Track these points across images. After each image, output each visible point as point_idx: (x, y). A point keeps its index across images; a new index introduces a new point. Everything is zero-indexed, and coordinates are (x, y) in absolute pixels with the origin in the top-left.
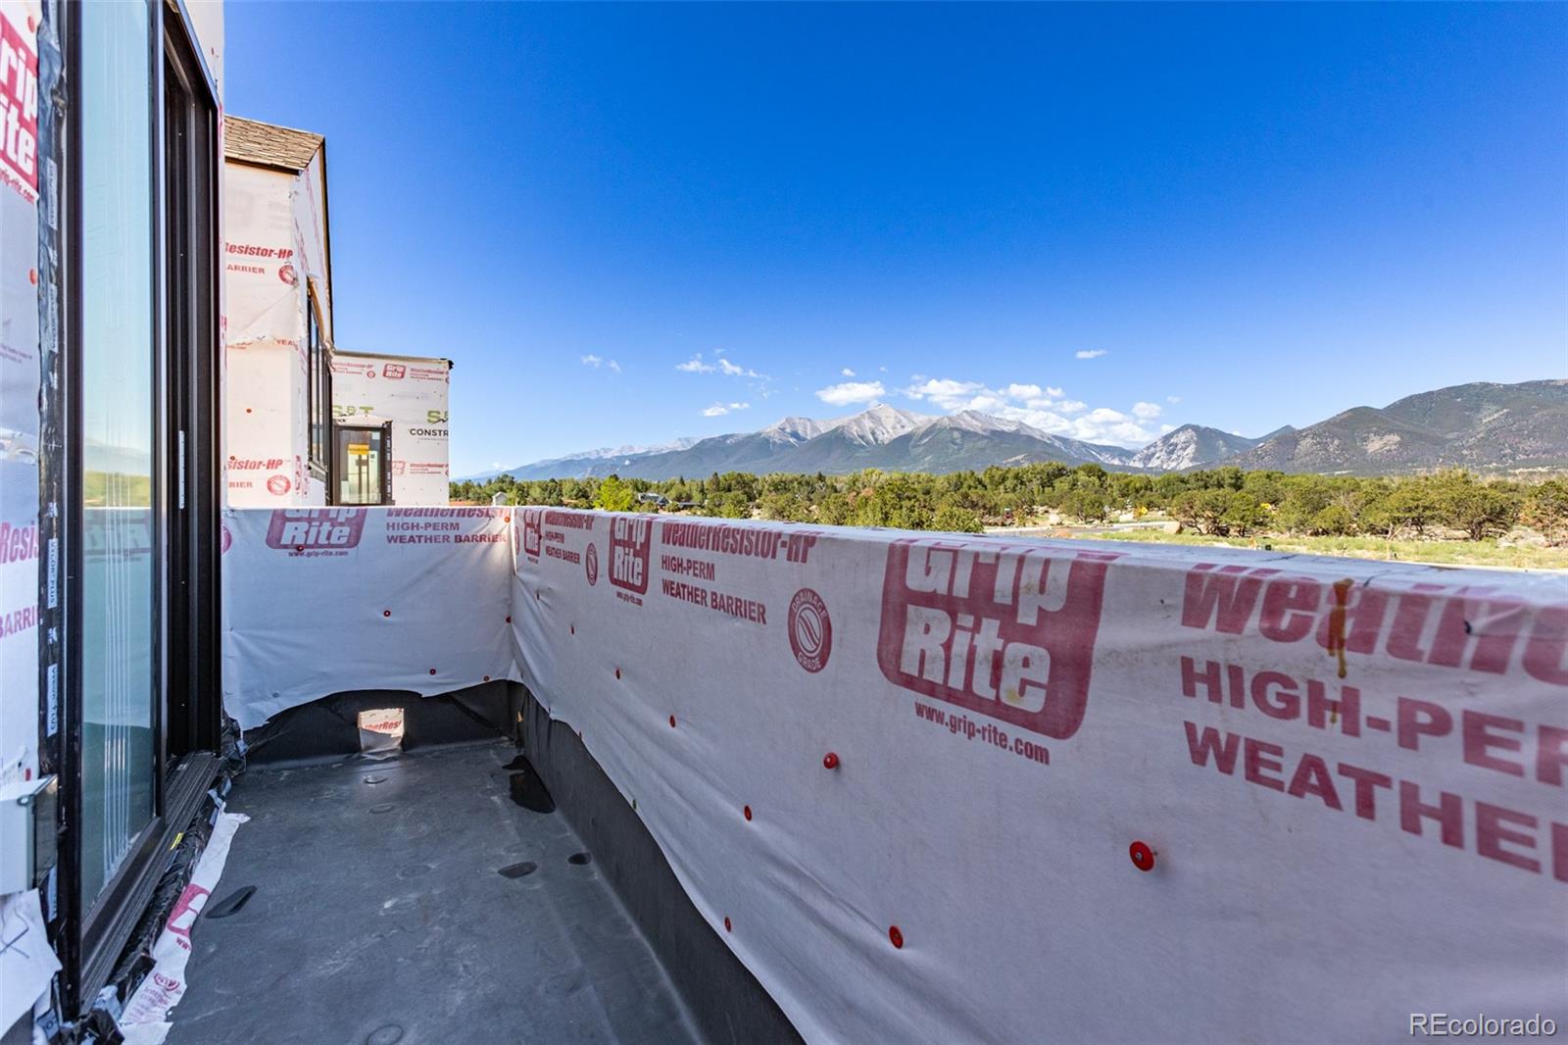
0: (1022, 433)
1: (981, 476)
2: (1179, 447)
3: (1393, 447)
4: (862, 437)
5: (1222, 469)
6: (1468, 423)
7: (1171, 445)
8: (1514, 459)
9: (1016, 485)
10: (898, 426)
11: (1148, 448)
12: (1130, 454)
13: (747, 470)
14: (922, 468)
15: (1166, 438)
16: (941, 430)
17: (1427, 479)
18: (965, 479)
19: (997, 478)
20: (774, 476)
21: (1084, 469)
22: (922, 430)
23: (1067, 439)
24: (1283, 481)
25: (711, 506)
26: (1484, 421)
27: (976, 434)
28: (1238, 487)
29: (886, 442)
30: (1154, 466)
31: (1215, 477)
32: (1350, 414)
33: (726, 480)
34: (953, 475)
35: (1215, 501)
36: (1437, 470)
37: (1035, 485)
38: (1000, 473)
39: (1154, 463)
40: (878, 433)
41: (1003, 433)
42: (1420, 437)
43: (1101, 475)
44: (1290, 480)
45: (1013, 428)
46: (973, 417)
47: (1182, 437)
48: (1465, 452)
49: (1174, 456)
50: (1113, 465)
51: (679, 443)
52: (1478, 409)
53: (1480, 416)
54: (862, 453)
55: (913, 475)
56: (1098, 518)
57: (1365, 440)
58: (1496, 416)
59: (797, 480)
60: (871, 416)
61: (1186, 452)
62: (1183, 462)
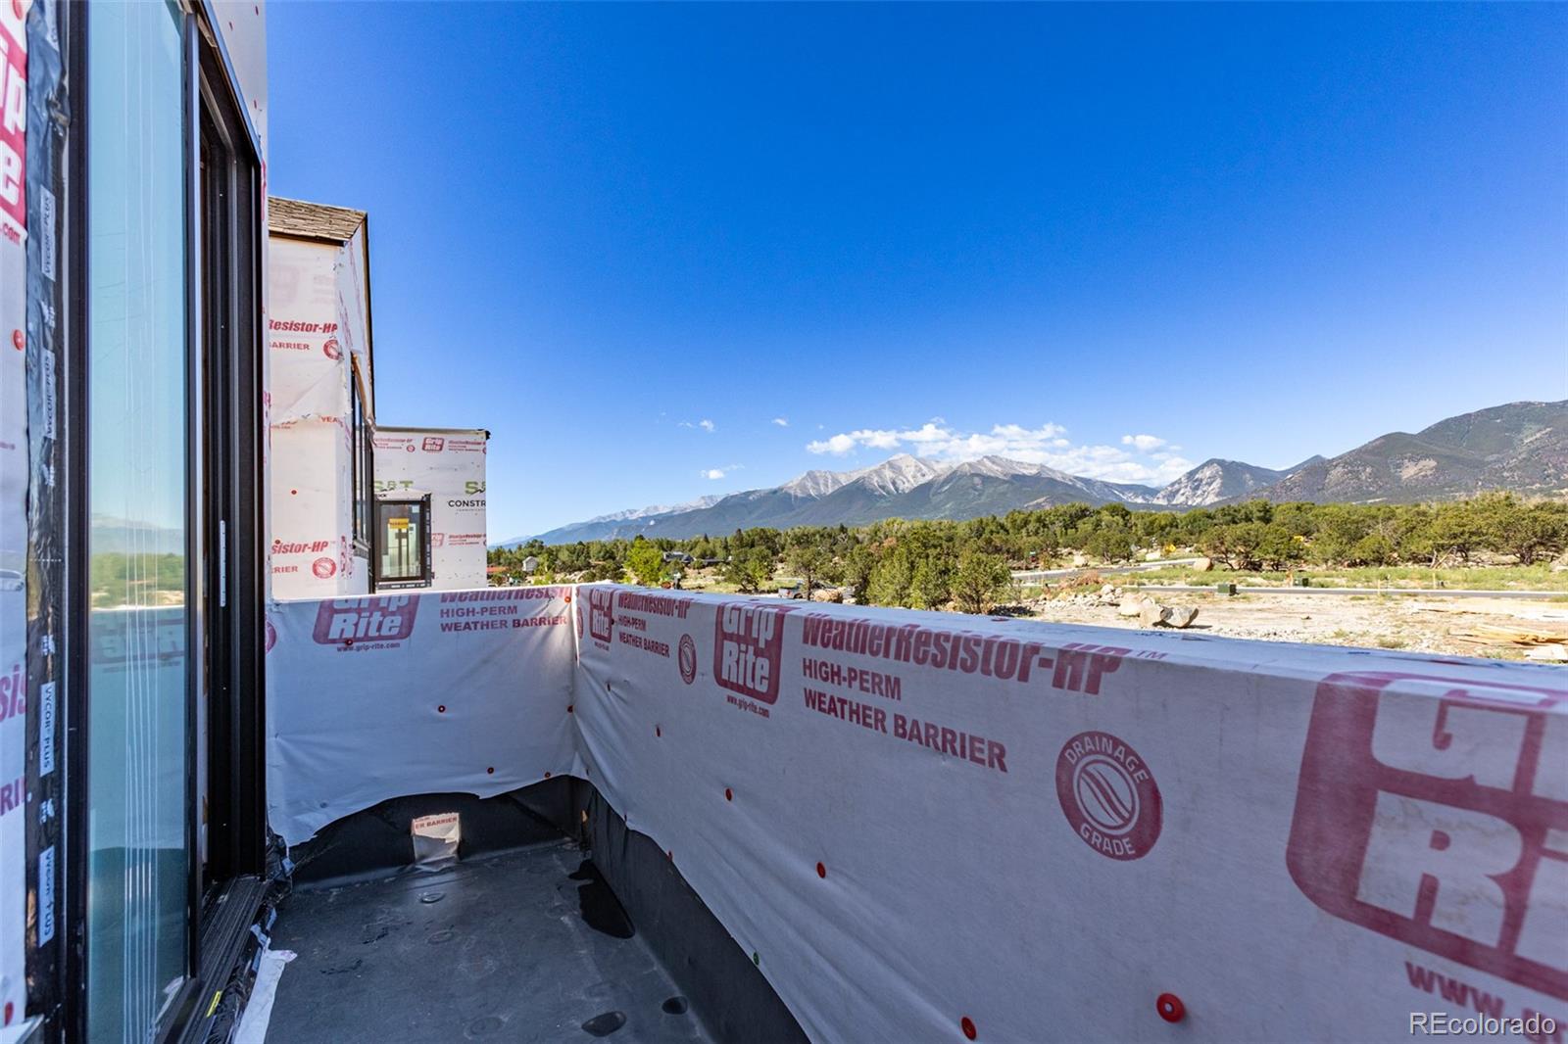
0: (1044, 475)
1: (1003, 520)
2: (1204, 482)
3: (1429, 473)
4: (883, 487)
5: (1250, 502)
6: (1508, 444)
7: (1195, 481)
8: (1558, 479)
9: (1039, 528)
10: (919, 475)
11: (1173, 485)
12: (1154, 492)
13: (769, 525)
14: (942, 515)
15: (1191, 475)
16: (961, 477)
17: (1467, 503)
18: (987, 524)
19: (1019, 522)
20: (797, 530)
21: (1107, 509)
22: (942, 478)
23: (1090, 480)
24: (1314, 512)
25: (736, 562)
26: (1526, 441)
27: (996, 479)
28: (1267, 520)
29: (907, 492)
30: (1179, 502)
31: (1243, 511)
32: (1383, 440)
33: (749, 536)
34: (974, 521)
35: (1247, 536)
36: (1478, 494)
37: (1058, 528)
38: (1022, 516)
39: (1179, 499)
40: (899, 482)
41: (1024, 476)
42: (1458, 461)
43: (1125, 514)
44: (1321, 511)
45: (1034, 471)
46: (993, 463)
47: (1207, 472)
48: (1505, 474)
49: (1199, 492)
50: (1136, 504)
51: (703, 502)
52: (1518, 429)
53: (1521, 436)
54: (883, 504)
55: (934, 522)
56: (1124, 558)
57: (1399, 466)
58: (1538, 435)
59: (819, 532)
60: (891, 465)
61: (1212, 487)
62: (1209, 497)
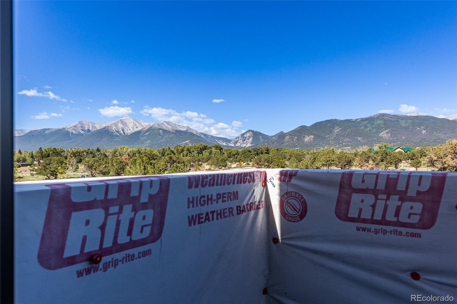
0: (189, 131)
1: (173, 149)
2: (247, 138)
3: (312, 140)
4: (118, 132)
5: (262, 147)
6: (331, 132)
7: (244, 138)
8: (342, 144)
10: (135, 127)
11: (236, 139)
12: (229, 141)
13: (59, 146)
14: (145, 146)
15: (243, 135)
16: (154, 130)
17: (323, 151)
18: (166, 151)
19: (179, 150)
21: (214, 147)
22: (146, 129)
23: (206, 134)
24: (282, 151)
25: (44, 165)
26: (336, 132)
27: (170, 131)
28: (268, 154)
29: (129, 134)
30: (238, 145)
31: (260, 150)
32: (300, 128)
33: (46, 151)
34: (161, 149)
35: (268, 159)
36: (326, 148)
37: (195, 153)
38: (181, 148)
39: (238, 144)
40: (125, 130)
41: (181, 131)
42: (319, 136)
43: (221, 149)
44: (284, 151)
45: (185, 129)
46: (168, 124)
47: (248, 135)
48: (330, 142)
49: (245, 142)
50: (223, 145)
52: (334, 128)
53: (334, 130)
54: (117, 139)
55: (143, 149)
56: (223, 166)
57: (304, 137)
58: (338, 130)
59: (86, 151)
60: (122, 122)
61: (249, 140)
62: (248, 145)
